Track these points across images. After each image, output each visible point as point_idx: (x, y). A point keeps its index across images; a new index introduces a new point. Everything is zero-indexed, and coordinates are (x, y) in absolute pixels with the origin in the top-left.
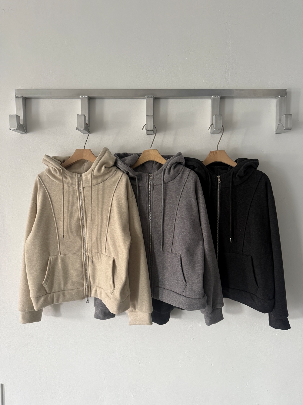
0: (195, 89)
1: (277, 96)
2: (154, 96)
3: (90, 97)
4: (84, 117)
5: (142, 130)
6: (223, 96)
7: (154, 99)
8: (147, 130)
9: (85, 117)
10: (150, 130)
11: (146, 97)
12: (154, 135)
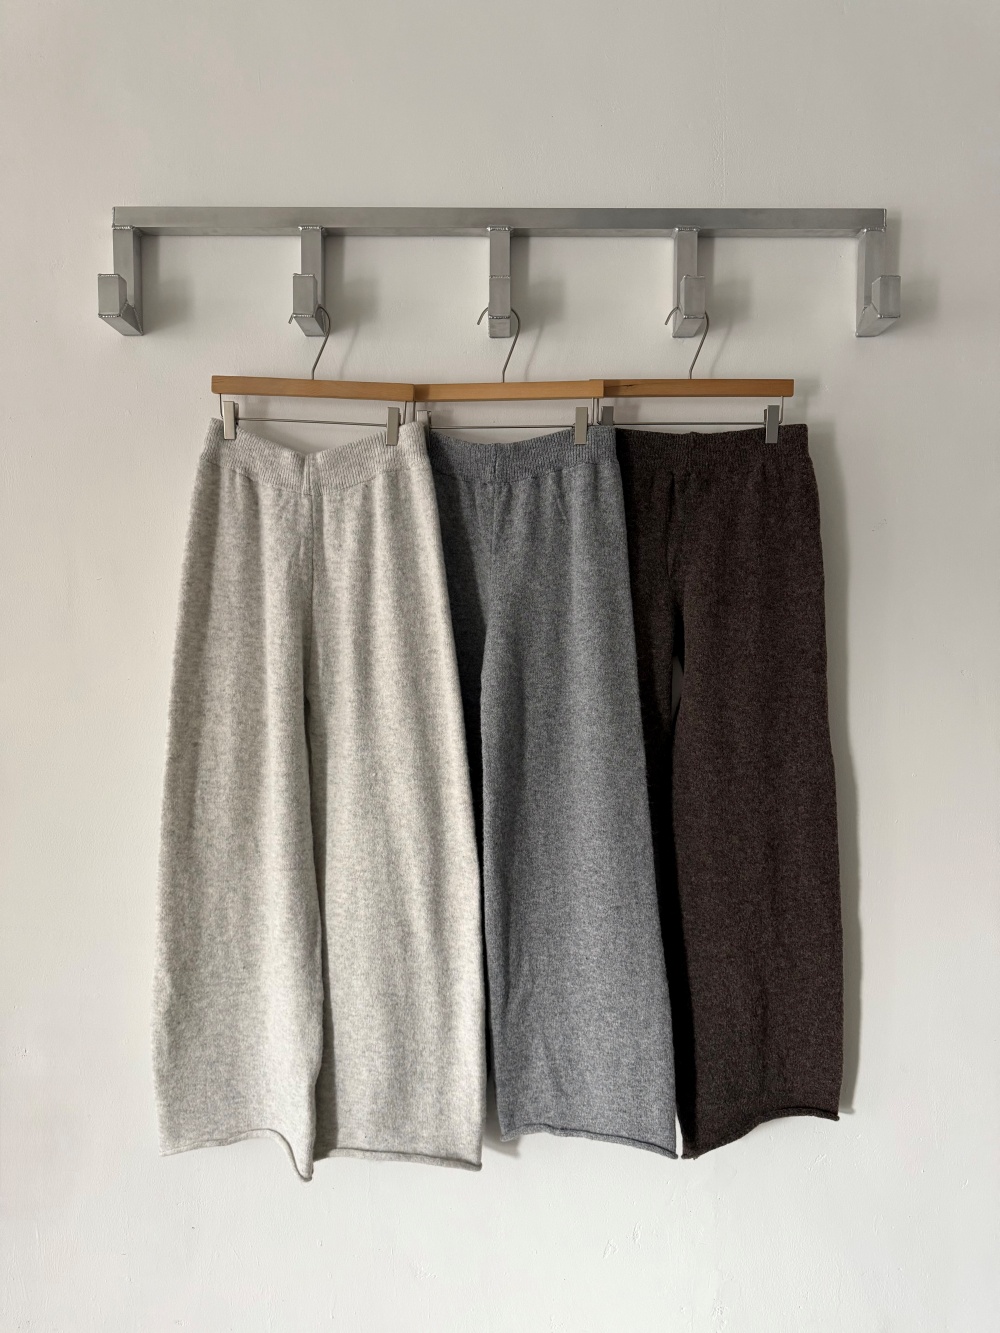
0: (628, 207)
1: (859, 231)
2: (513, 228)
6: (707, 229)
7: (511, 237)
11: (489, 229)
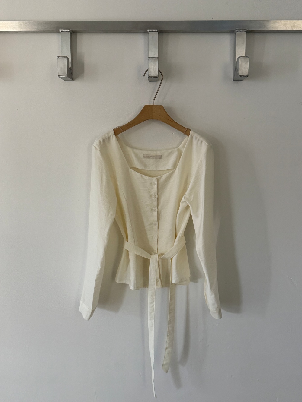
0: (213, 20)
2: (159, 30)
3: (72, 31)
4: (66, 59)
5: (144, 76)
6: (250, 29)
7: (158, 33)
8: (149, 77)
9: (68, 59)
10: (154, 77)
11: (148, 31)
12: (159, 82)
